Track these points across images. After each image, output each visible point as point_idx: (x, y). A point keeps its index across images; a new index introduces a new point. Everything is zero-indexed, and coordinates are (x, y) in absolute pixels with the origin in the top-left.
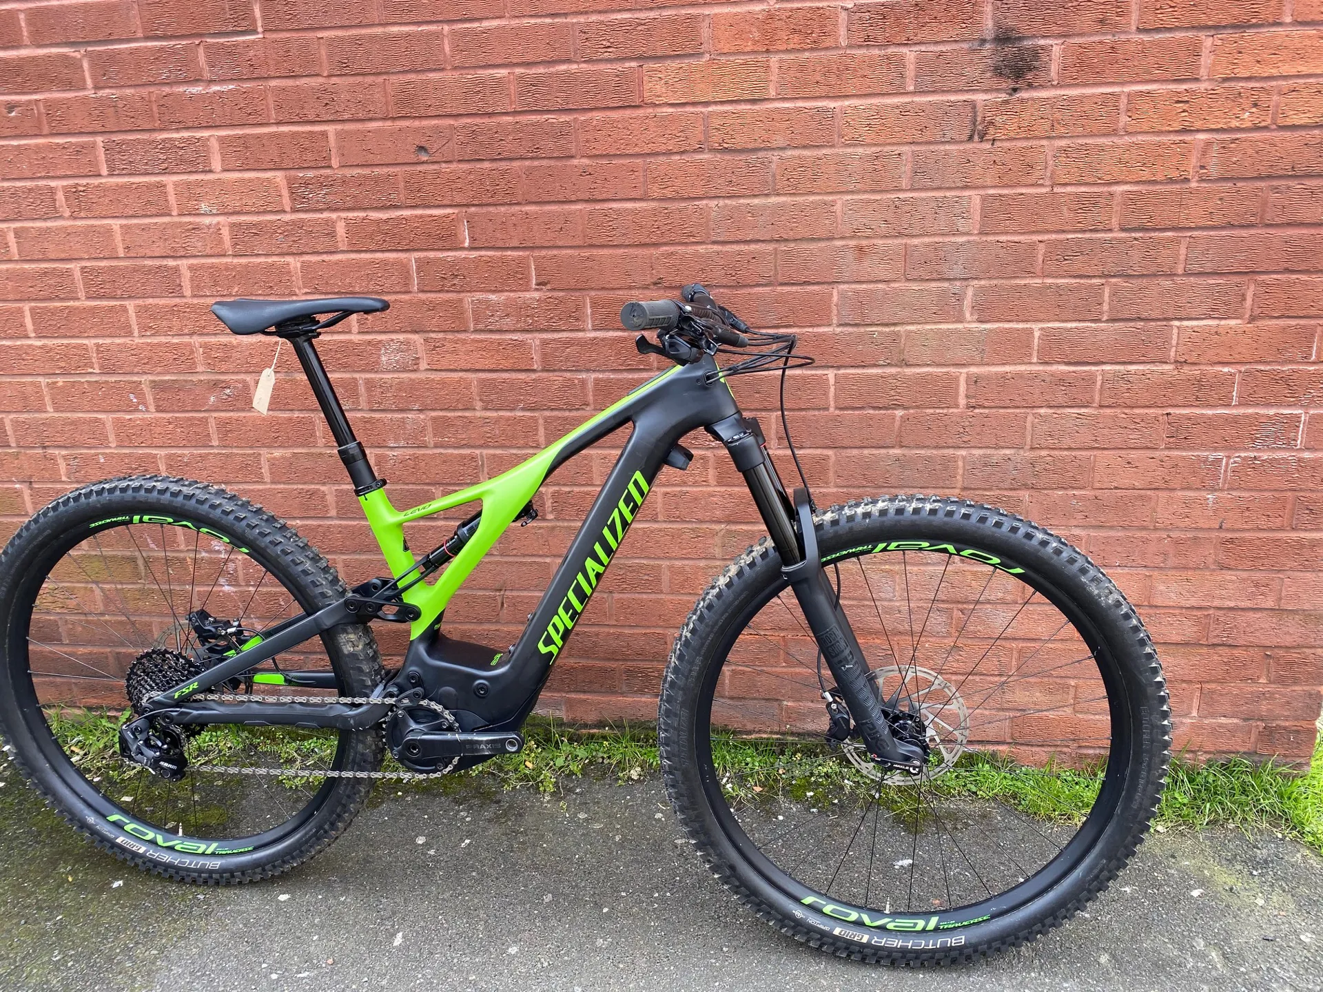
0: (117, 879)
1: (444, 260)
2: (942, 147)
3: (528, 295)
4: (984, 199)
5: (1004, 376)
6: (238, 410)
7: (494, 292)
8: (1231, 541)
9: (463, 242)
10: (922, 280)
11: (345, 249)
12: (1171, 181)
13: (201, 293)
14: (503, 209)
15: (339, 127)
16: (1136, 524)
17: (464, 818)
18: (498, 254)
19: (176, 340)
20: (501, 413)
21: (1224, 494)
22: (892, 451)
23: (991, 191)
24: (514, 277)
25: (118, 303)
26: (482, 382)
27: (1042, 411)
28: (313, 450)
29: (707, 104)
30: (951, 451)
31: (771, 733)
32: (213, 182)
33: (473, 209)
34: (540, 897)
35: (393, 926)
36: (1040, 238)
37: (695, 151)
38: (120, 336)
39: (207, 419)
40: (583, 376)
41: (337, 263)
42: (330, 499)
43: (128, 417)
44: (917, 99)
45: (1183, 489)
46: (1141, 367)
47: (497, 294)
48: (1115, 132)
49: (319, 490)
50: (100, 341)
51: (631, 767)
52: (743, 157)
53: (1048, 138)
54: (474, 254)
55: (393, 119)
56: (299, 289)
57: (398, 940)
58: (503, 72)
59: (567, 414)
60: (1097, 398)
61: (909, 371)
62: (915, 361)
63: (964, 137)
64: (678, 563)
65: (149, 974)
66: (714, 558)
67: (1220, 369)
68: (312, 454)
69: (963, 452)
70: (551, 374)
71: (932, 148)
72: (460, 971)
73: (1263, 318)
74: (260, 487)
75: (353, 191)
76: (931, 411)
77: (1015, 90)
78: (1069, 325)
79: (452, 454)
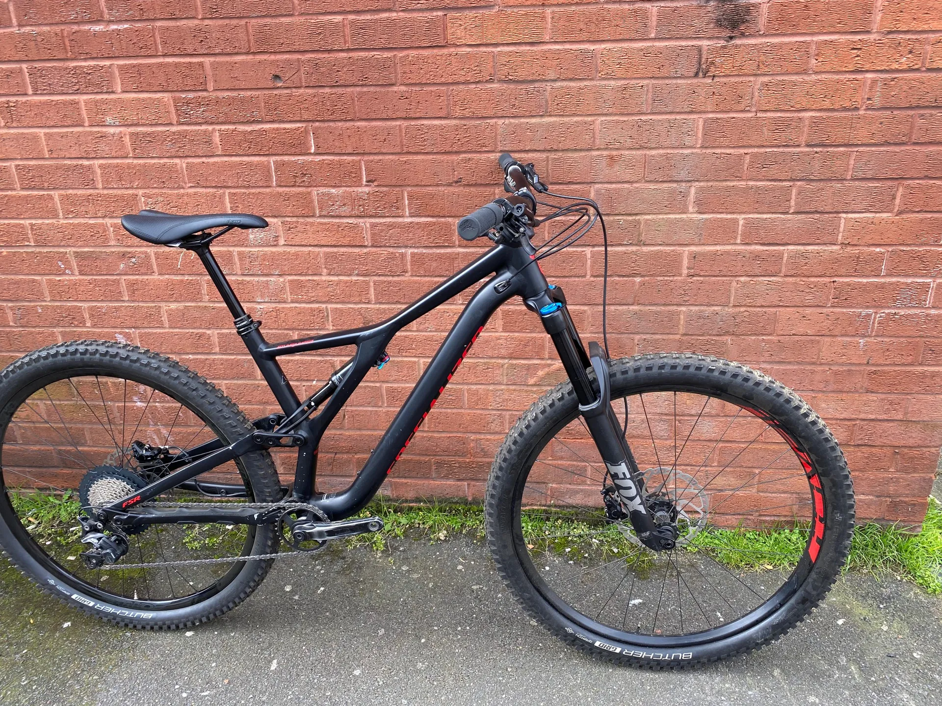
0: (66, 621)
1: (295, 162)
2: (674, 81)
3: (360, 189)
4: (705, 121)
5: (715, 253)
6: (143, 274)
7: (334, 187)
8: (875, 372)
9: (310, 149)
10: (657, 182)
11: (220, 153)
12: (845, 109)
13: (110, 186)
14: (340, 124)
15: (212, 59)
16: (807, 360)
17: (319, 571)
18: (337, 158)
19: (92, 221)
20: (341, 278)
21: (872, 339)
22: (631, 308)
23: (711, 116)
24: (350, 176)
25: (46, 193)
26: (326, 254)
27: (742, 279)
28: (200, 304)
29: (496, 45)
30: (675, 308)
31: (540, 505)
32: (115, 101)
33: (317, 124)
34: (376, 632)
35: (270, 655)
36: (746, 151)
37: (487, 81)
38: (48, 218)
39: (119, 280)
40: (403, 250)
41: (214, 164)
42: (215, 340)
43: (58, 278)
44: (658, 44)
45: (842, 336)
46: (816, 247)
47: (336, 189)
48: (805, 72)
49: (205, 333)
50: (34, 222)
51: (440, 530)
52: (523, 86)
53: (755, 75)
54: (318, 158)
55: (254, 53)
56: (185, 183)
57: (274, 666)
58: (338, 18)
59: (390, 278)
60: (783, 270)
61: (645, 249)
62: (650, 242)
63: (693, 75)
64: (474, 387)
65: (92, 695)
66: (500, 384)
67: (874, 249)
68: (199, 307)
69: (683, 309)
70: (379, 249)
71: (667, 81)
72: (320, 688)
73: (907, 212)
74: (162, 331)
75: (225, 109)
76: (662, 278)
77: (731, 38)
78: (765, 216)
79: (304, 308)
